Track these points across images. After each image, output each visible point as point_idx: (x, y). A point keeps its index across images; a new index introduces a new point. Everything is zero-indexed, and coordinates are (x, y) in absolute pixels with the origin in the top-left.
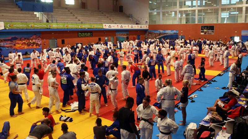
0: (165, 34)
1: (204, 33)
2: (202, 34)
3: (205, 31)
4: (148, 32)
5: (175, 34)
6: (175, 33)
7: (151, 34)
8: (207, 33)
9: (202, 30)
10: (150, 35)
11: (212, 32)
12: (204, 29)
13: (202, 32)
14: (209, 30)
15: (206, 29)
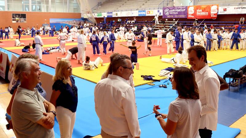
2: (14, 22)
3: (17, 19)
8: (19, 21)
9: (13, 18)
11: (25, 20)
12: (16, 16)
13: (13, 20)
14: (21, 18)
15: (18, 17)
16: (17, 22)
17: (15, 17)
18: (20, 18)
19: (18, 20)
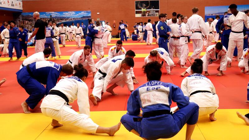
0: (62, 19)
1: (141, 14)
2: (138, 15)
3: (143, 10)
4: (23, 16)
5: (84, 19)
6: (84, 17)
7: (30, 21)
8: (147, 14)
9: (137, 8)
10: (27, 22)
11: (157, 11)
12: (142, 6)
13: (137, 13)
14: (150, 8)
15: (145, 7)
16: (144, 15)
17: (140, 7)
18: (148, 9)
19: (145, 12)
